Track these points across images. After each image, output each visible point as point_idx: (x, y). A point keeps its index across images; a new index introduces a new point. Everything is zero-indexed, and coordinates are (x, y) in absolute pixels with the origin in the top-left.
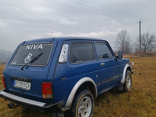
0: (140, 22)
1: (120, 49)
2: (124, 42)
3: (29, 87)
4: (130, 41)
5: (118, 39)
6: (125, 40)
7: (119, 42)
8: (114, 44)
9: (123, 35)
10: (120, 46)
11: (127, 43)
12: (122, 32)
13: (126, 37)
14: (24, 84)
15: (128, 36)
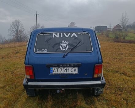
0: (36, 15)
1: (15, 37)
2: (18, 31)
3: (76, 71)
4: (24, 30)
5: (12, 28)
6: (19, 29)
7: (13, 30)
8: (9, 32)
9: (16, 24)
10: (15, 34)
11: (21, 32)
12: (16, 21)
13: (20, 27)
14: (69, 69)
15: (21, 25)
